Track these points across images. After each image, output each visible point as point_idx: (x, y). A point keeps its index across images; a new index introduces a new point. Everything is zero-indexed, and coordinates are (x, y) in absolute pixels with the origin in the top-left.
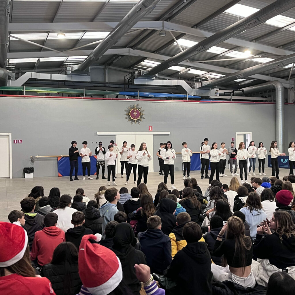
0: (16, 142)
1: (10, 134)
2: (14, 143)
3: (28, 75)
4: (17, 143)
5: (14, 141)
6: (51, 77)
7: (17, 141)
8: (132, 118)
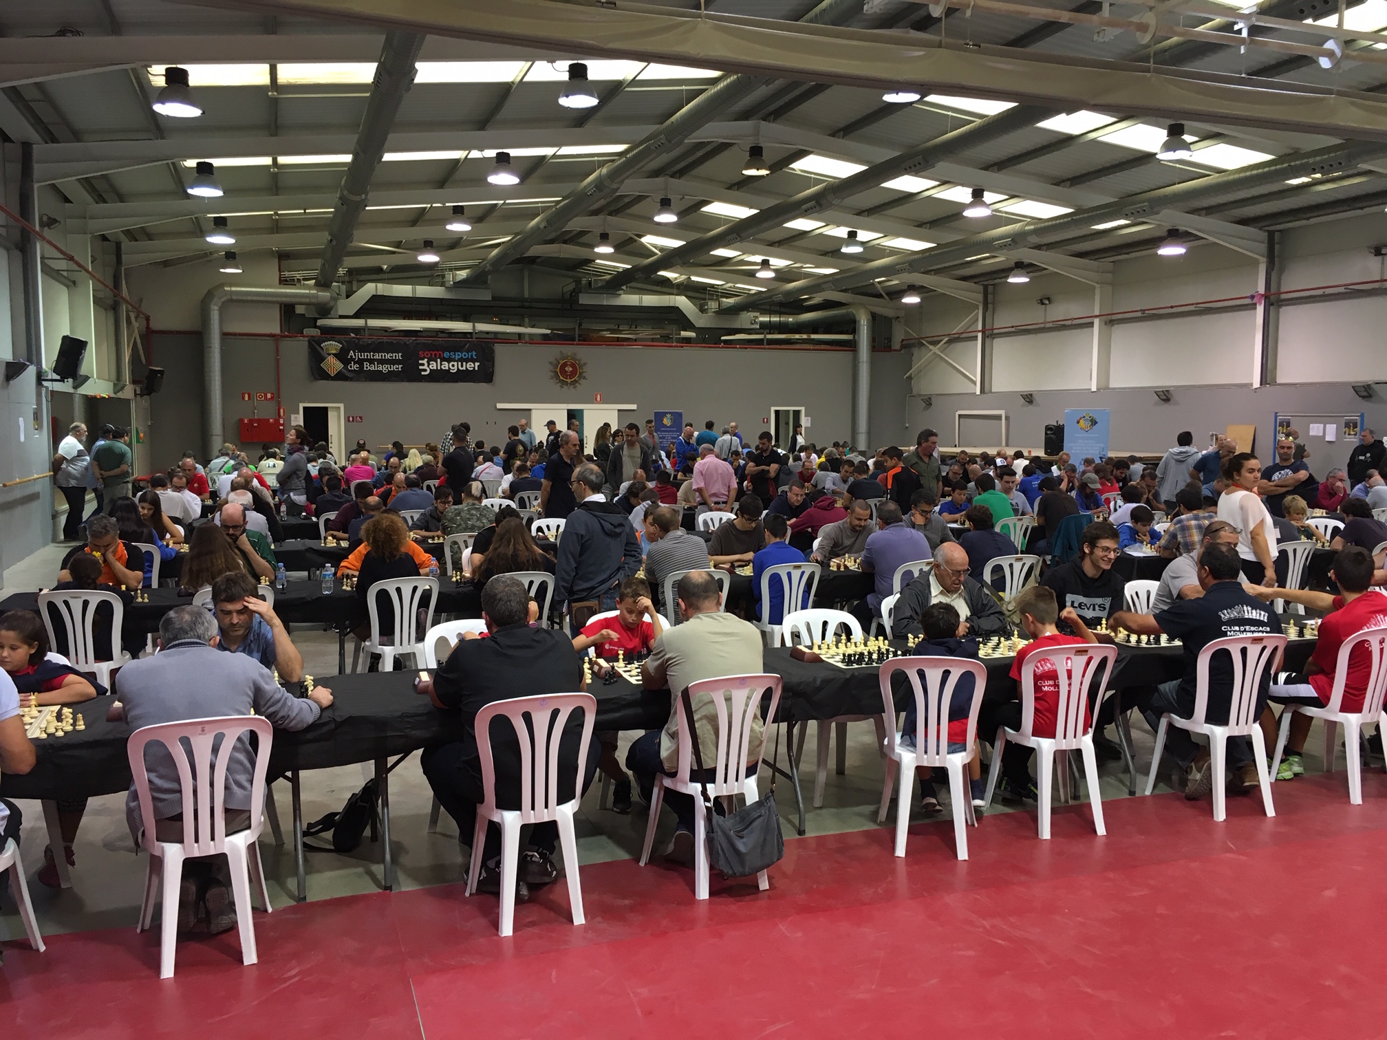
0: (351, 419)
1: (342, 406)
2: (349, 421)
3: (370, 289)
4: (353, 420)
5: (349, 418)
6: (414, 291)
7: (353, 418)
8: (561, 378)
